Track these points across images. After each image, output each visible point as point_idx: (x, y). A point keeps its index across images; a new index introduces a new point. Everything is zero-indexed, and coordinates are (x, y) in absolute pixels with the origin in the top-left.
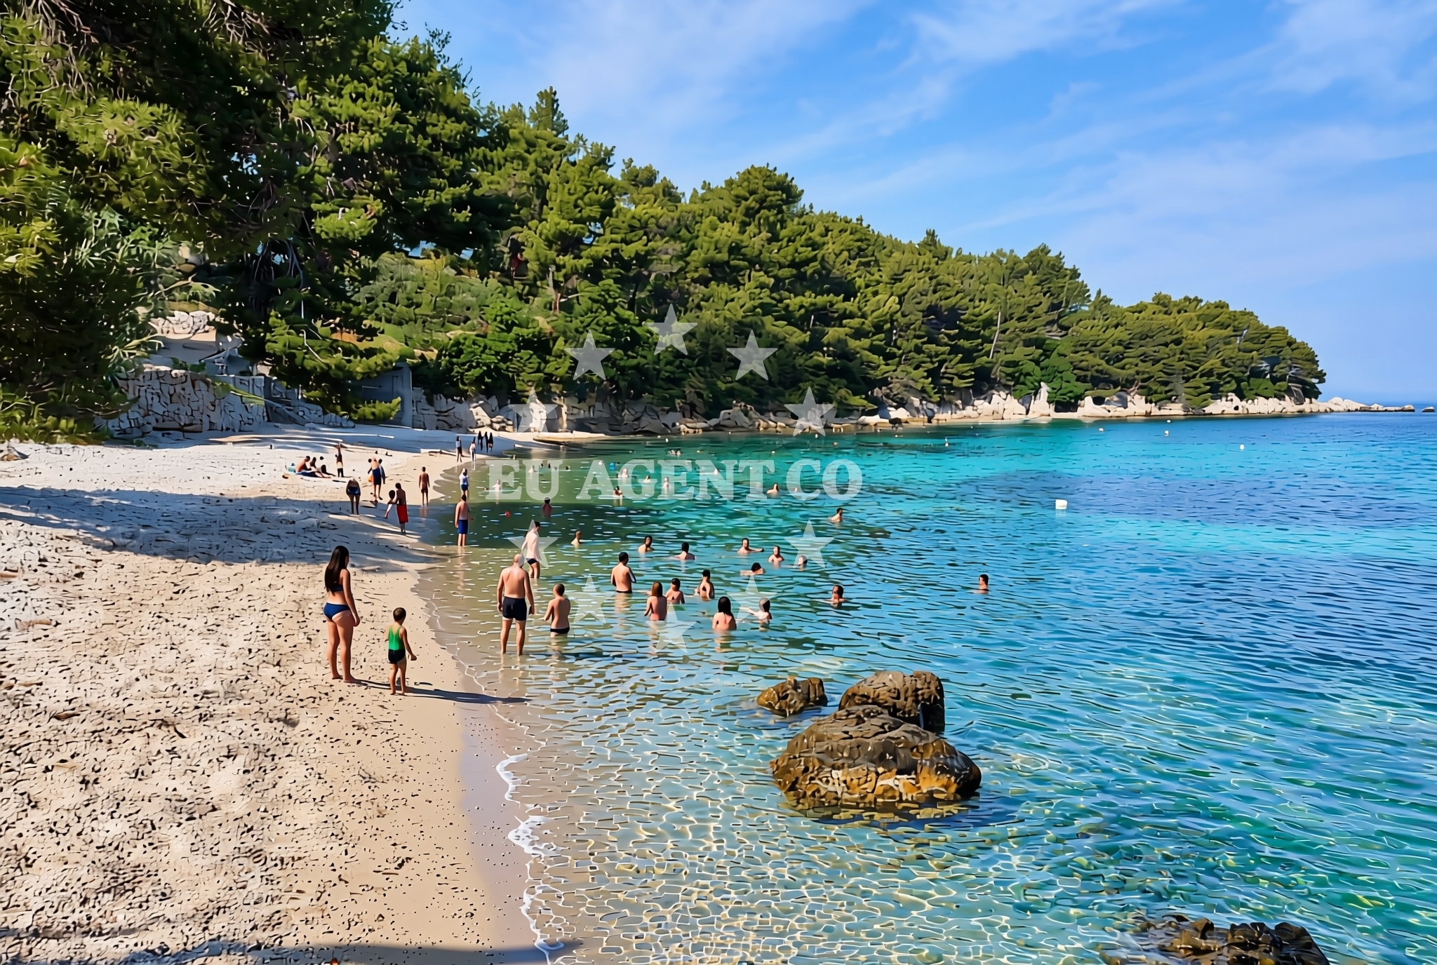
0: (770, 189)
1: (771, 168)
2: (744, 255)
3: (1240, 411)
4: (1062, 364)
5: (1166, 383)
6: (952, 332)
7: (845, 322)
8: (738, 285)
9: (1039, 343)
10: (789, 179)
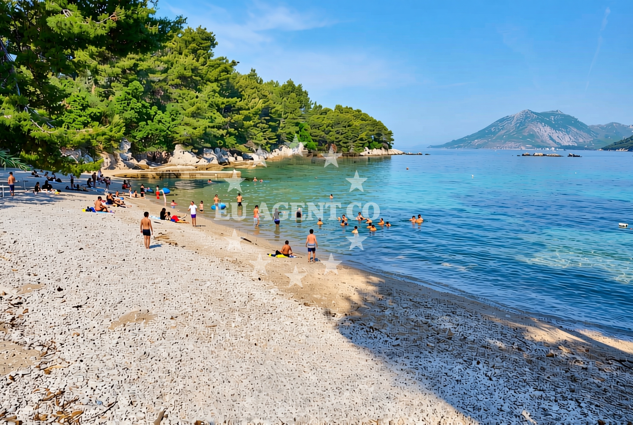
0: (203, 39)
1: (202, 28)
2: (198, 73)
3: (370, 154)
4: (307, 134)
5: (346, 143)
6: (267, 118)
7: (240, 112)
8: (199, 91)
9: (297, 124)
10: (212, 35)
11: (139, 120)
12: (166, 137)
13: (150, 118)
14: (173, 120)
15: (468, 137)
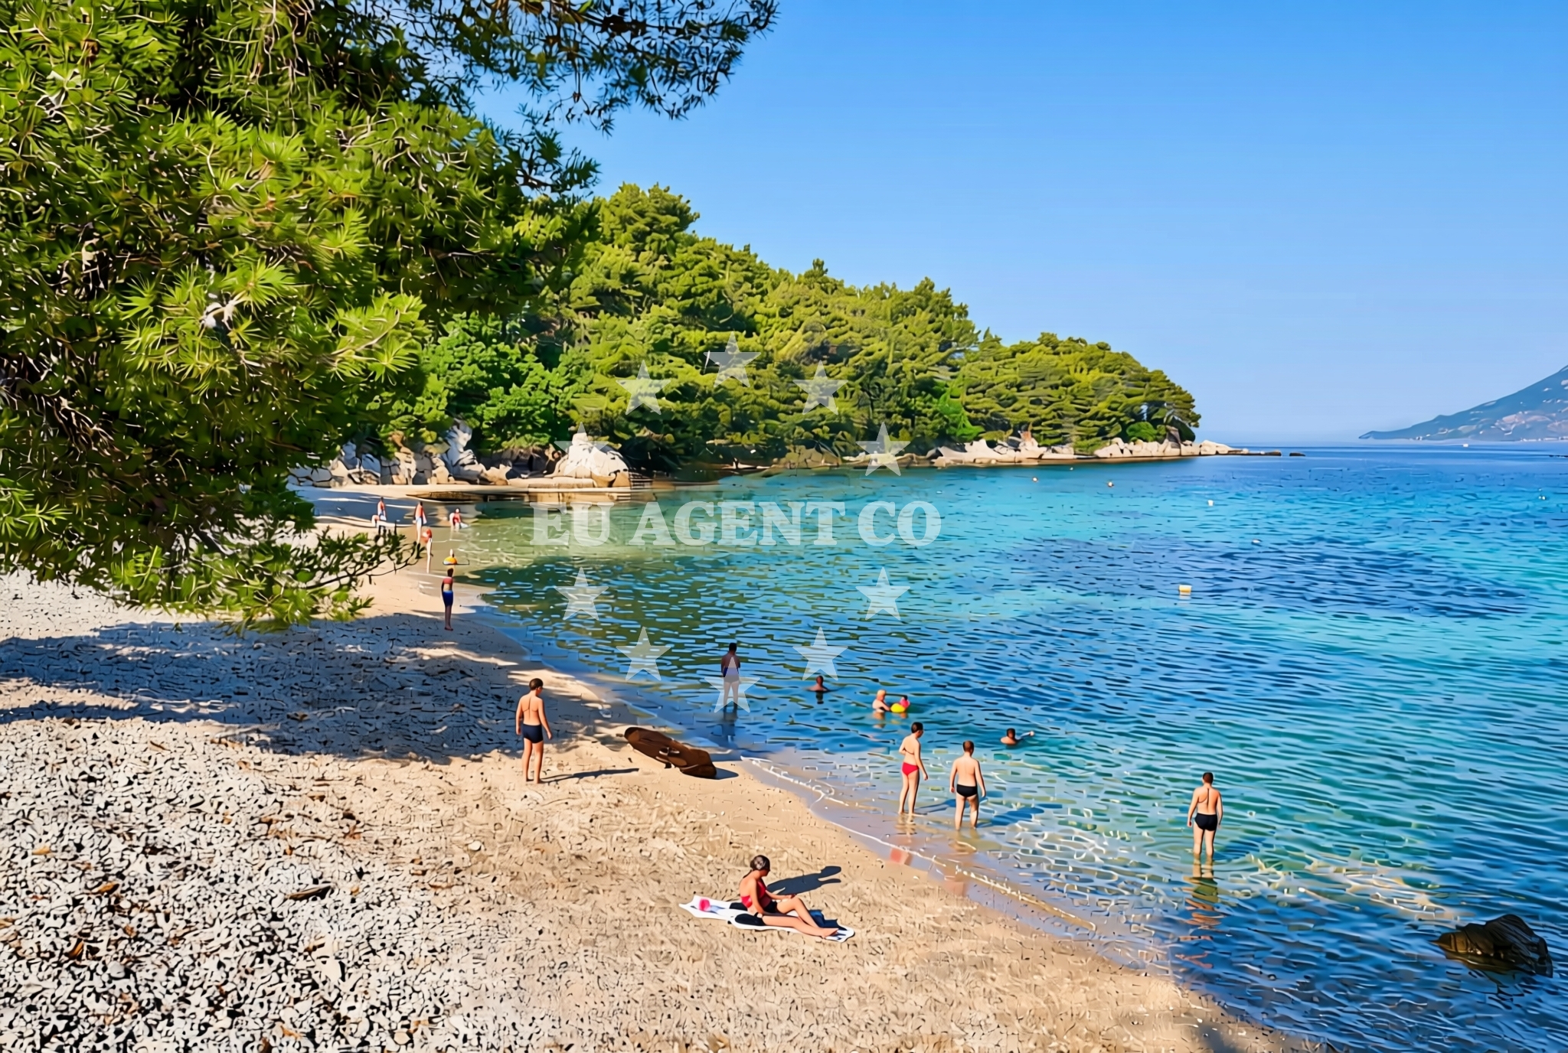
0: (661, 212)
1: (661, 187)
2: (637, 282)
3: (1125, 454)
5: (1055, 427)
10: (683, 202)
11: (492, 384)
12: (550, 415)
13: (518, 378)
14: (571, 382)
15: (1482, 407)
